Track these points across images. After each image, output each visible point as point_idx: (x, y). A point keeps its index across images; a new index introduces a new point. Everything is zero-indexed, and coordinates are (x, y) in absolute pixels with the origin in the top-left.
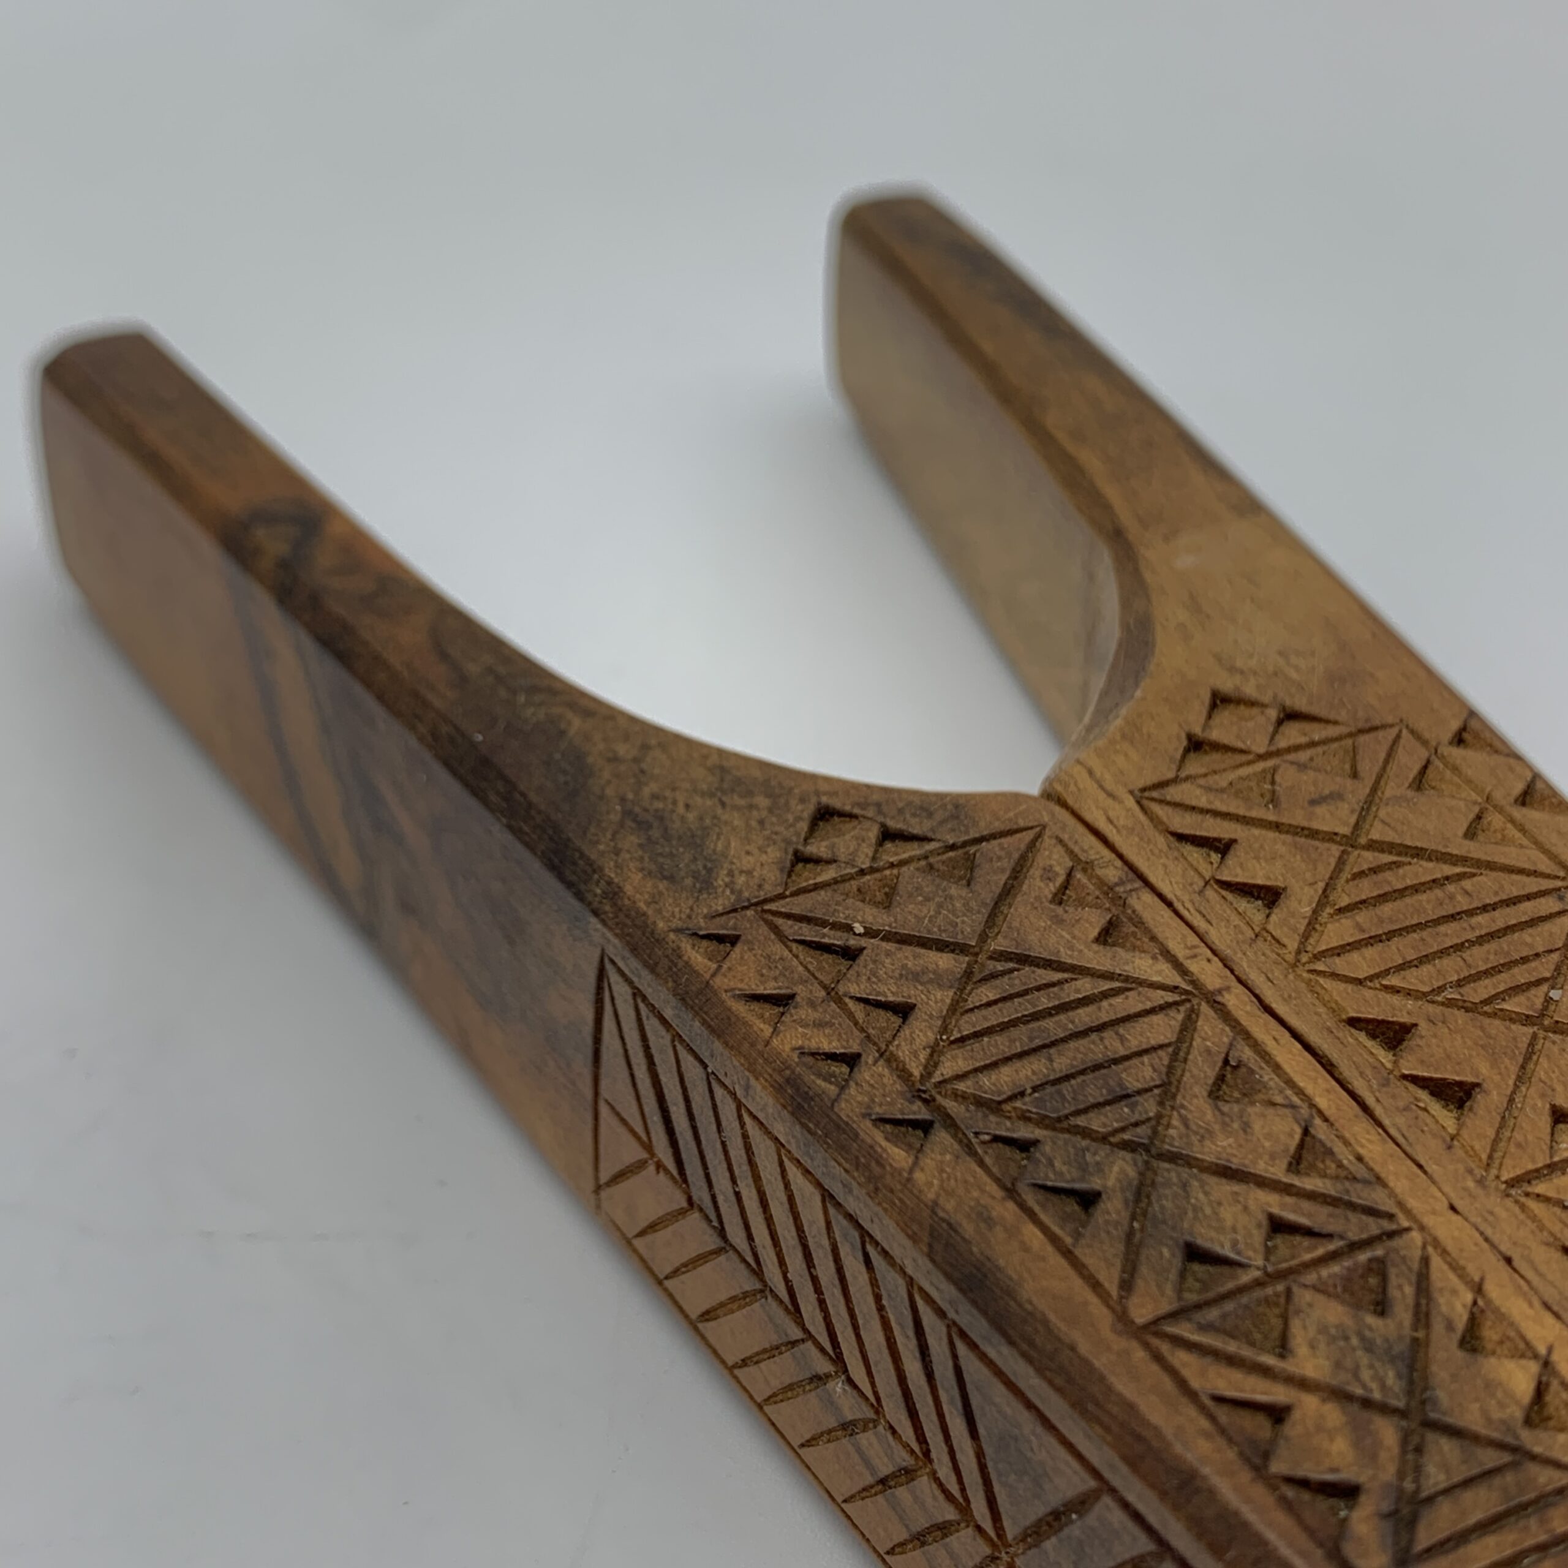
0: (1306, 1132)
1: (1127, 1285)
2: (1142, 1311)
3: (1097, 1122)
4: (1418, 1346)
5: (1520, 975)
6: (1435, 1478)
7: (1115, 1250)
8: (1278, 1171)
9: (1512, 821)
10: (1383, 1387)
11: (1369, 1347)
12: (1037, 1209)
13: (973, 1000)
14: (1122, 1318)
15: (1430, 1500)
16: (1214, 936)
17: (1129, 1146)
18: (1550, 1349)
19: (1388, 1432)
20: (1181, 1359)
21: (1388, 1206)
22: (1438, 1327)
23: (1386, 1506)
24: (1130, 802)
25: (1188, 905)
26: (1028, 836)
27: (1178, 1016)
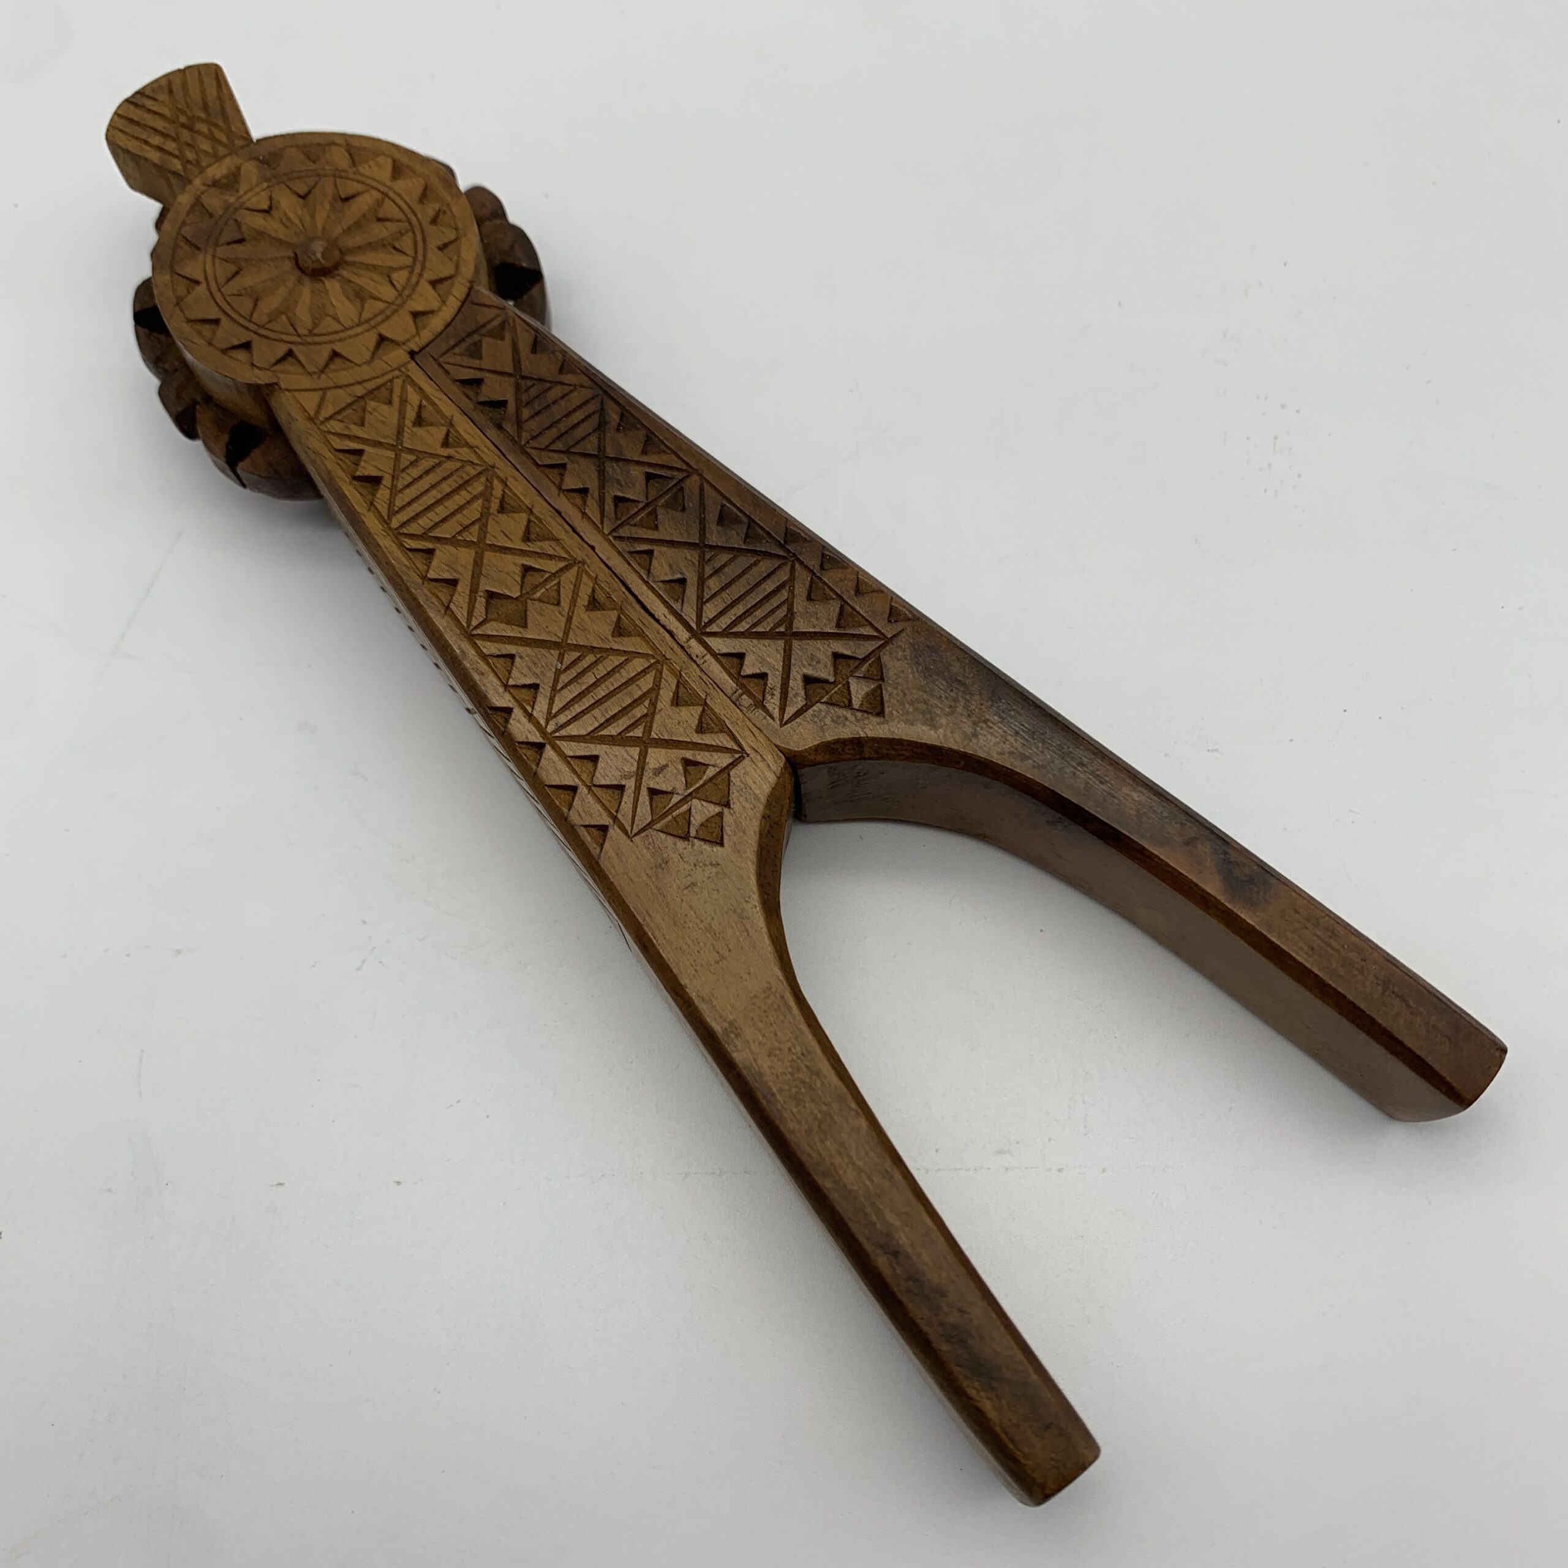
0: (649, 572)
1: (702, 489)
2: (695, 478)
3: (724, 557)
4: (602, 487)
5: (573, 673)
6: (594, 439)
7: (708, 501)
8: (657, 549)
9: (579, 776)
10: (613, 468)
11: (618, 482)
12: (739, 514)
13: (785, 608)
14: (701, 476)
15: (594, 431)
16: (698, 670)
17: (711, 547)
18: (559, 494)
19: (610, 452)
20: (679, 464)
21: (616, 543)
22: (596, 494)
23: (608, 425)
24: (748, 750)
25: (711, 687)
26: (786, 717)
27: (705, 620)
